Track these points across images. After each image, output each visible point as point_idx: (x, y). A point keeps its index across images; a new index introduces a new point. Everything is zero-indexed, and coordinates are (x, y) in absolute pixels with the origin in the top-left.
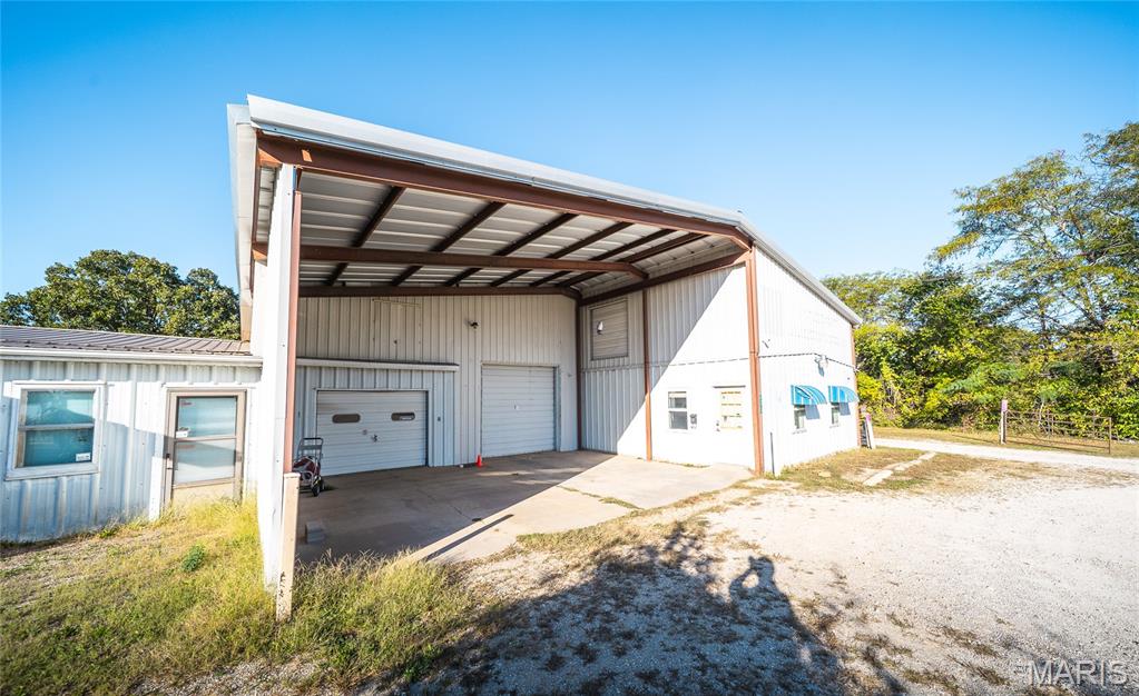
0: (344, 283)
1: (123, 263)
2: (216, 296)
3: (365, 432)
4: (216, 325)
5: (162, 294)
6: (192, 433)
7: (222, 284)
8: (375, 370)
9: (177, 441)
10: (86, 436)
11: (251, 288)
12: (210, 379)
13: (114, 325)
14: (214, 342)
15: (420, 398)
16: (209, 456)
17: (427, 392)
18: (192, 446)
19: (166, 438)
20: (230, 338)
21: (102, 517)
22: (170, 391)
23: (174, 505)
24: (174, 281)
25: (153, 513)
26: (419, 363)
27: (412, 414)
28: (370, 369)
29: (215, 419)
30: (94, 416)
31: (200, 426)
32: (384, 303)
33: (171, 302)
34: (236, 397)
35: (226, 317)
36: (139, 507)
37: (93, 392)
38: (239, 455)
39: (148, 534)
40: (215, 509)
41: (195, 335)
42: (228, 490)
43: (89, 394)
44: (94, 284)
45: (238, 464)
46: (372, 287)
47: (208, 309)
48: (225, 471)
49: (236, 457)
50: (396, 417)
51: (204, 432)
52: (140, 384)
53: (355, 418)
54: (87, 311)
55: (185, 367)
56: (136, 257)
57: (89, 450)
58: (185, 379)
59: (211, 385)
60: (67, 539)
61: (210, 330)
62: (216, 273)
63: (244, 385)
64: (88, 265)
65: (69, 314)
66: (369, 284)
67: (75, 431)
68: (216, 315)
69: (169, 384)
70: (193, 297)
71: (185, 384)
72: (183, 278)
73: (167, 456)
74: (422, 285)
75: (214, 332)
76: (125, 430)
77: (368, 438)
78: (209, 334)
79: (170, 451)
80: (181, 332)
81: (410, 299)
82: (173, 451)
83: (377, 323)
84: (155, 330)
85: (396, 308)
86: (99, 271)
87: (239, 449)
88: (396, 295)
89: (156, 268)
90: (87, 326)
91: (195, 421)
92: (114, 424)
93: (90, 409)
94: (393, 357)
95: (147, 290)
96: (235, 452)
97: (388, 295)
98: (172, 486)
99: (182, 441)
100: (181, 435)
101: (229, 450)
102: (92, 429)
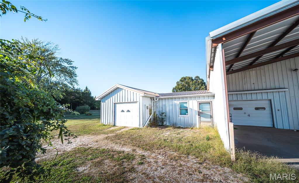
0: (232, 69)
1: (185, 79)
2: (200, 81)
3: (245, 113)
4: (200, 88)
5: (191, 83)
6: (202, 111)
7: (200, 78)
8: (246, 94)
9: (200, 112)
10: (187, 110)
11: (209, 77)
12: (209, 99)
13: (185, 90)
14: (200, 91)
15: (268, 102)
16: (206, 116)
17: (270, 100)
18: (202, 114)
19: (198, 111)
20: (203, 90)
21: (190, 125)
22: (198, 102)
23: (201, 125)
24: (192, 80)
25: (198, 126)
26: (265, 90)
27: (264, 108)
28: (245, 94)
29: (206, 107)
30: (188, 107)
31: (204, 109)
32: (247, 72)
33: (192, 84)
34: (210, 103)
35: (202, 85)
36: (195, 125)
37: (187, 102)
38: (212, 116)
39: (198, 130)
40: (209, 128)
41: (197, 90)
42: (210, 124)
43: (186, 103)
44: (182, 83)
45: (212, 118)
46: (242, 68)
47: (198, 84)
48: (209, 120)
49: (211, 117)
50: (257, 109)
51: (204, 111)
52: (193, 101)
53: (241, 109)
54: (181, 88)
55: (200, 97)
56: (186, 77)
57: (187, 113)
58: (200, 99)
59: (204, 100)
60: (187, 128)
61: (199, 89)
62: (199, 76)
63: (211, 100)
64: (181, 80)
65: (179, 89)
66: (241, 67)
67: (185, 109)
68: (200, 85)
69: (198, 101)
70: (196, 82)
71: (200, 100)
72: (194, 79)
73: (199, 115)
74: (263, 62)
75: (200, 89)
76: (192, 109)
77: (246, 115)
78: (199, 90)
79: (199, 114)
80: (195, 90)
81: (258, 68)
82: (200, 114)
83: (245, 79)
84: (191, 90)
85: (253, 73)
86: (182, 81)
87: (212, 115)
88: (251, 68)
89: (189, 78)
90: (182, 91)
91: (202, 108)
92: (190, 108)
93: (187, 106)
94: (253, 88)
95: (189, 83)
96: (211, 116)
97: (249, 69)
98: (200, 122)
99: (201, 112)
100: (201, 111)
101: (209, 115)
102: (187, 109)
